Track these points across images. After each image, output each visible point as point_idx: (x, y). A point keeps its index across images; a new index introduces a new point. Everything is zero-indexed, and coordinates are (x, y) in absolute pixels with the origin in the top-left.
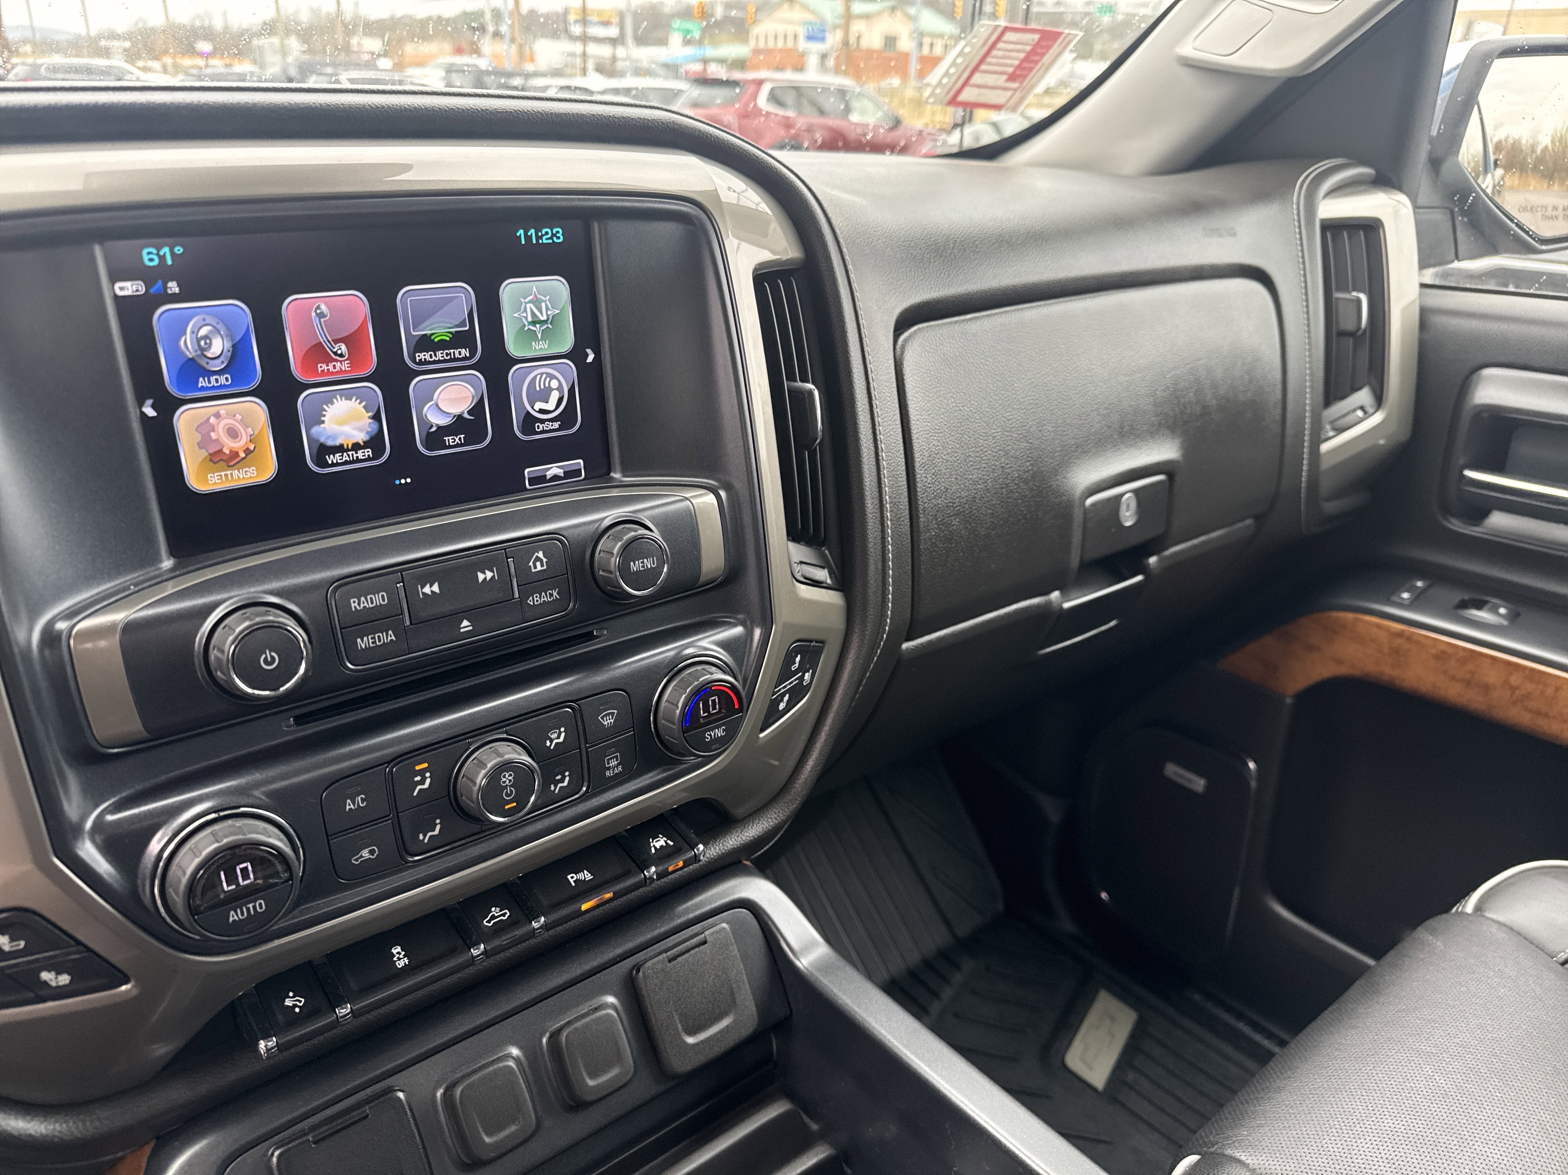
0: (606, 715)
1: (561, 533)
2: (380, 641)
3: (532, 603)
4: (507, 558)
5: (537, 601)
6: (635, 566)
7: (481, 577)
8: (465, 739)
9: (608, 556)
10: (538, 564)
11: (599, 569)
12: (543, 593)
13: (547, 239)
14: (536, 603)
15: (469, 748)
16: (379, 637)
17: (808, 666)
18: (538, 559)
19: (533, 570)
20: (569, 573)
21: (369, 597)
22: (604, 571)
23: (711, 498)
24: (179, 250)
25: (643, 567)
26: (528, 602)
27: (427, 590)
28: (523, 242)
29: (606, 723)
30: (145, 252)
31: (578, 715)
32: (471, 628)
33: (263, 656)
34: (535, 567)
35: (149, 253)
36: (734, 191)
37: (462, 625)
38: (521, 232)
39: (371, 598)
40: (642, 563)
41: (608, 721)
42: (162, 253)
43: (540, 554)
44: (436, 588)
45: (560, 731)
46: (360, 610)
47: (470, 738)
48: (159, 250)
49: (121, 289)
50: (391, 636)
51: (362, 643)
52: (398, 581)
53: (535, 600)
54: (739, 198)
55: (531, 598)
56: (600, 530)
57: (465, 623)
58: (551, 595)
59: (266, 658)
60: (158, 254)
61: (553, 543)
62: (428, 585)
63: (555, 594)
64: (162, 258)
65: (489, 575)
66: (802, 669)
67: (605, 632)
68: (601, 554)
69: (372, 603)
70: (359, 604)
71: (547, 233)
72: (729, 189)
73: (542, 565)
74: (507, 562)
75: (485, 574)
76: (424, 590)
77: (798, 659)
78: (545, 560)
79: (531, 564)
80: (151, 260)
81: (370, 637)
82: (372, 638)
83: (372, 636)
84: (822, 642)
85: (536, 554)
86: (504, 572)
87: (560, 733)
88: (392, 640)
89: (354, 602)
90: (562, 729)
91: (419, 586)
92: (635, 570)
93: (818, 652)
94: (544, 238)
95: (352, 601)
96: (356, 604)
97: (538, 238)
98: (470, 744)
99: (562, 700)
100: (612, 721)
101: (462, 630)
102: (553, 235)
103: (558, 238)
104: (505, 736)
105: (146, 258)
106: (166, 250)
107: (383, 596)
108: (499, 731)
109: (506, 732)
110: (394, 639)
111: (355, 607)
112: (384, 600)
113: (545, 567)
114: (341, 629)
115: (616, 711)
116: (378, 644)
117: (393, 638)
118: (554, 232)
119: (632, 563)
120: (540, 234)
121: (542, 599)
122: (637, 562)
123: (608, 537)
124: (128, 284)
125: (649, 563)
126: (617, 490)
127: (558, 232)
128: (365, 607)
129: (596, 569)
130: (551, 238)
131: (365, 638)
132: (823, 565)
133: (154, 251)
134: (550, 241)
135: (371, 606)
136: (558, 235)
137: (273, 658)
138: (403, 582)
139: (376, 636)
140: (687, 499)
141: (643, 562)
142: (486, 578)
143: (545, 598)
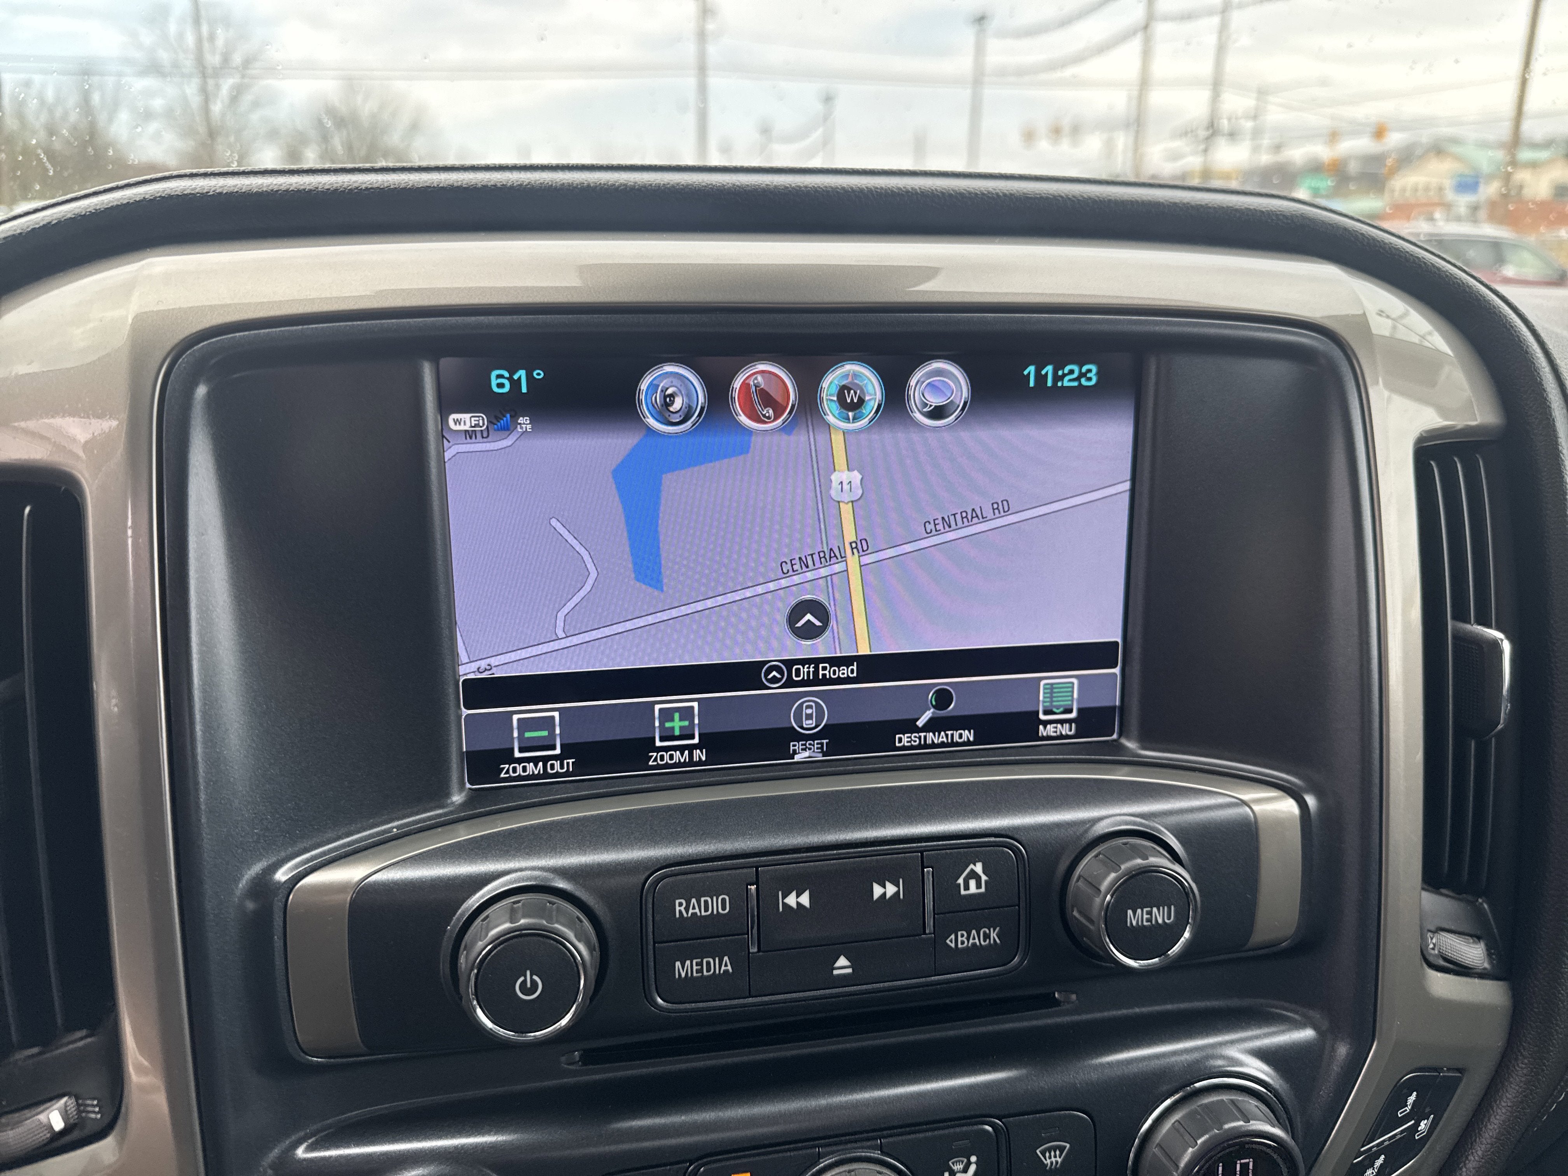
0: (1049, 1150)
1: (1016, 836)
2: (708, 970)
3: (953, 945)
4: (923, 868)
5: (963, 943)
6: (1136, 918)
7: (878, 891)
8: (815, 1147)
9: (1090, 891)
10: (972, 883)
11: (1073, 907)
12: (974, 932)
13: (1070, 380)
14: (960, 946)
15: (816, 1163)
16: (708, 963)
17: (1427, 1110)
18: (973, 875)
19: (963, 892)
20: (1022, 904)
21: (703, 899)
22: (1080, 912)
23: (1288, 807)
24: (538, 374)
25: (1148, 920)
26: (948, 941)
27: (791, 900)
28: (1032, 384)
29: (1049, 1161)
30: (494, 374)
31: (1003, 1141)
32: (850, 971)
33: (522, 979)
34: (967, 888)
35: (499, 376)
36: (1388, 317)
37: (837, 964)
38: (1031, 369)
39: (706, 902)
40: (1148, 913)
41: (1053, 1160)
42: (516, 377)
43: (978, 868)
44: (805, 899)
45: (969, 1160)
46: (687, 918)
47: (822, 1146)
48: (512, 373)
49: (456, 422)
50: (726, 965)
51: (683, 969)
52: (749, 881)
53: (960, 940)
54: (1394, 328)
55: (953, 936)
56: (1084, 842)
57: (842, 961)
58: (987, 936)
59: (524, 982)
60: (510, 379)
61: (1003, 852)
62: (794, 894)
63: (993, 935)
64: (516, 384)
65: (891, 889)
66: (1417, 1114)
67: (1074, 997)
68: (1080, 883)
69: (706, 910)
70: (687, 909)
71: (1071, 372)
72: (1381, 313)
73: (979, 886)
74: (923, 871)
75: (884, 887)
76: (786, 901)
77: (1412, 1099)
78: (984, 878)
79: (961, 881)
80: (500, 386)
81: (694, 962)
82: (697, 964)
83: (699, 960)
84: (1458, 1070)
85: (972, 866)
86: (914, 889)
87: (969, 1164)
88: (726, 971)
89: (681, 904)
90: (973, 1159)
91: (780, 893)
92: (1134, 923)
93: (1450, 1087)
94: (1067, 378)
95: (677, 902)
96: (682, 908)
97: (1057, 378)
98: (820, 1156)
99: (978, 1113)
100: (1059, 1160)
101: (836, 972)
102: (1082, 375)
103: (1090, 379)
104: (877, 1154)
105: (494, 382)
106: (522, 374)
107: (723, 900)
108: (869, 1143)
109: (881, 1148)
110: (731, 970)
111: (680, 912)
112: (724, 908)
113: (983, 890)
114: (654, 943)
115: (1068, 1146)
116: (705, 973)
117: (729, 968)
118: (1084, 369)
119: (1130, 912)
120: (1060, 373)
121: (971, 941)
122: (1139, 911)
123: (1096, 856)
124: (466, 417)
125: (1160, 916)
126: (1126, 769)
127: (1090, 371)
128: (694, 914)
129: (1069, 904)
130: (1078, 379)
131: (688, 962)
132: (1479, 933)
133: (507, 374)
134: (1075, 384)
135: (703, 913)
136: (1089, 375)
137: (534, 984)
138: (757, 883)
139: (705, 961)
140: (1244, 803)
141: (1150, 913)
142: (885, 894)
143: (976, 939)
